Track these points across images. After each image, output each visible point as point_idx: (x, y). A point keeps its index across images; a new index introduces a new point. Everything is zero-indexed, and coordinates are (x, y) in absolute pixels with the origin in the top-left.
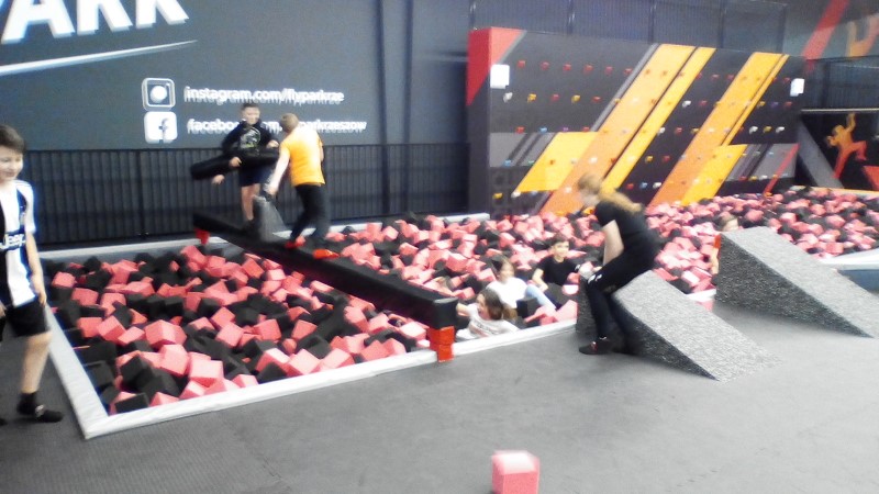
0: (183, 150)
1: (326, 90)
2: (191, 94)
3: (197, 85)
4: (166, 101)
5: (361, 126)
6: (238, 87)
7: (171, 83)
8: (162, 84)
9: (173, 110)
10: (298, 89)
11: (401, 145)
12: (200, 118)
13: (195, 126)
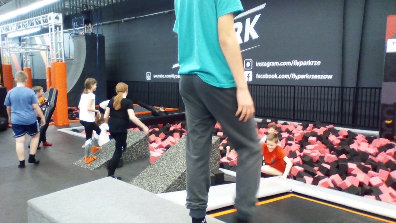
0: (254, 85)
1: (312, 60)
2: (258, 64)
3: (260, 61)
4: (250, 67)
5: (330, 77)
6: (274, 61)
7: (252, 61)
8: (249, 61)
9: (252, 70)
10: (298, 61)
11: (354, 88)
12: (260, 74)
13: (259, 76)
